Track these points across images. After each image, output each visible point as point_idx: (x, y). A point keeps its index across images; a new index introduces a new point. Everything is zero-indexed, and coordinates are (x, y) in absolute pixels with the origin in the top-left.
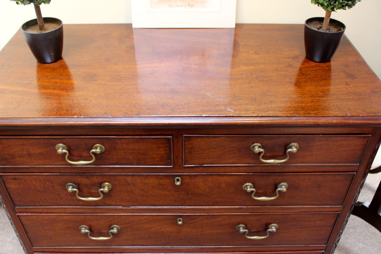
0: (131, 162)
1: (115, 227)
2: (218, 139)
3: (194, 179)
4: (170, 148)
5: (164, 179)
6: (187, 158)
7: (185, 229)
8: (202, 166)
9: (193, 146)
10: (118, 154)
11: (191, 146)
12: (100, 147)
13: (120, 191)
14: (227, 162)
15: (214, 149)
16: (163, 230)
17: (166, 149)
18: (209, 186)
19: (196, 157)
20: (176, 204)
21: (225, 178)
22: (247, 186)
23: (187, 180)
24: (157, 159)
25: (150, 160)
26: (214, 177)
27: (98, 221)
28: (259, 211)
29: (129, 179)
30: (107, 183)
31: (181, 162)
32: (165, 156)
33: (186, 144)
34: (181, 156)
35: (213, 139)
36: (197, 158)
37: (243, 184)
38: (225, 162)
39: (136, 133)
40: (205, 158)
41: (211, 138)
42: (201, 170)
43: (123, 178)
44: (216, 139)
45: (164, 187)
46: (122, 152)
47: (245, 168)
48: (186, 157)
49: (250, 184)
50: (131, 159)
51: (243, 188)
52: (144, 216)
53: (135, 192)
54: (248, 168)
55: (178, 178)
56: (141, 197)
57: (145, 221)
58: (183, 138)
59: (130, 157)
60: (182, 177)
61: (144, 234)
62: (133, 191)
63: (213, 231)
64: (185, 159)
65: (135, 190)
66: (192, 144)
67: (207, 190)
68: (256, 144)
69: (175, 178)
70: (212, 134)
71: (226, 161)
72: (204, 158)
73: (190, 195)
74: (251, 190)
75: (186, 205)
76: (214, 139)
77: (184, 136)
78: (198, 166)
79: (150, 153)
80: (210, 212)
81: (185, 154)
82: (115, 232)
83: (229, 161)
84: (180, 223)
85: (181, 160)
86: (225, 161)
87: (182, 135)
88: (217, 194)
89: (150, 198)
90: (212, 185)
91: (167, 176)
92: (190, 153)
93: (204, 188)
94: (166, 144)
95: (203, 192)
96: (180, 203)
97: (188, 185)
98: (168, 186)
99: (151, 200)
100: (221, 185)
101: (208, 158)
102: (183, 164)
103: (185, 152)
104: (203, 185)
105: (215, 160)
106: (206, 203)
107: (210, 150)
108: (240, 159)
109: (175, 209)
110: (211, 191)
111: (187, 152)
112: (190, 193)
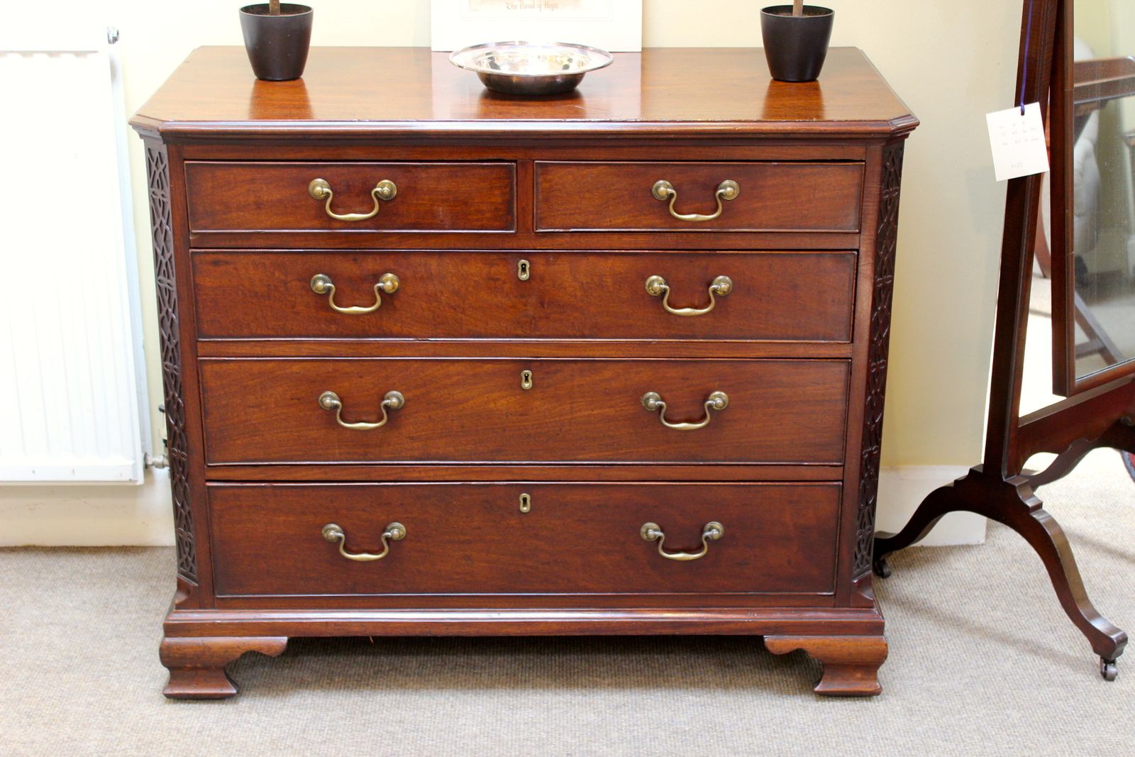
0: (442, 221)
1: (394, 396)
2: (595, 171)
3: (552, 264)
4: (512, 189)
5: (497, 264)
6: (541, 213)
7: (538, 403)
8: (568, 232)
9: (552, 186)
10: (420, 202)
11: (548, 185)
12: (390, 184)
13: (412, 296)
14: (613, 222)
15: (588, 191)
16: (492, 405)
17: (504, 190)
18: (582, 284)
19: (558, 210)
20: (519, 332)
21: (611, 262)
22: (653, 281)
23: (541, 268)
24: (488, 215)
25: (475, 217)
26: (591, 259)
27: (361, 377)
28: (685, 353)
29: (433, 263)
30: (390, 275)
31: (530, 223)
32: (501, 206)
33: (540, 180)
34: (530, 207)
35: (586, 171)
36: (559, 213)
37: (645, 279)
38: (609, 223)
39: (455, 158)
40: (574, 214)
41: (583, 168)
42: (568, 242)
43: (422, 260)
45: (497, 284)
46: (427, 197)
47: (650, 238)
48: (539, 211)
49: (660, 278)
50: (441, 214)
51: (647, 288)
52: (456, 364)
53: (443, 298)
54: (652, 237)
55: (524, 261)
56: (452, 310)
57: (455, 378)
58: (535, 166)
59: (441, 209)
60: (534, 259)
61: (452, 420)
62: (439, 295)
63: (595, 412)
64: (537, 213)
65: (442, 293)
66: (550, 181)
67: (579, 294)
68: (661, 182)
69: (518, 262)
70: (584, 159)
71: (610, 221)
72: (572, 212)
73: (546, 306)
74: (661, 290)
75: (538, 333)
76: (588, 170)
77: (536, 163)
78: (561, 231)
79: (476, 201)
80: (586, 354)
81: (537, 202)
82: (394, 403)
84: (527, 385)
85: (531, 217)
86: (608, 220)
87: (534, 161)
88: (599, 303)
89: (469, 313)
90: (588, 280)
91: (503, 256)
92: (546, 200)
93: (573, 287)
94: (506, 181)
95: (571, 300)
96: (526, 329)
97: (542, 280)
98: (504, 282)
99: (472, 320)
100: (604, 279)
101: (579, 214)
102: (535, 225)
103: (537, 199)
104: (570, 280)
105: (591, 217)
106: (577, 328)
107: (582, 196)
108: (637, 217)
109: (517, 344)
110: (587, 296)
111: (540, 197)
112: (547, 300)
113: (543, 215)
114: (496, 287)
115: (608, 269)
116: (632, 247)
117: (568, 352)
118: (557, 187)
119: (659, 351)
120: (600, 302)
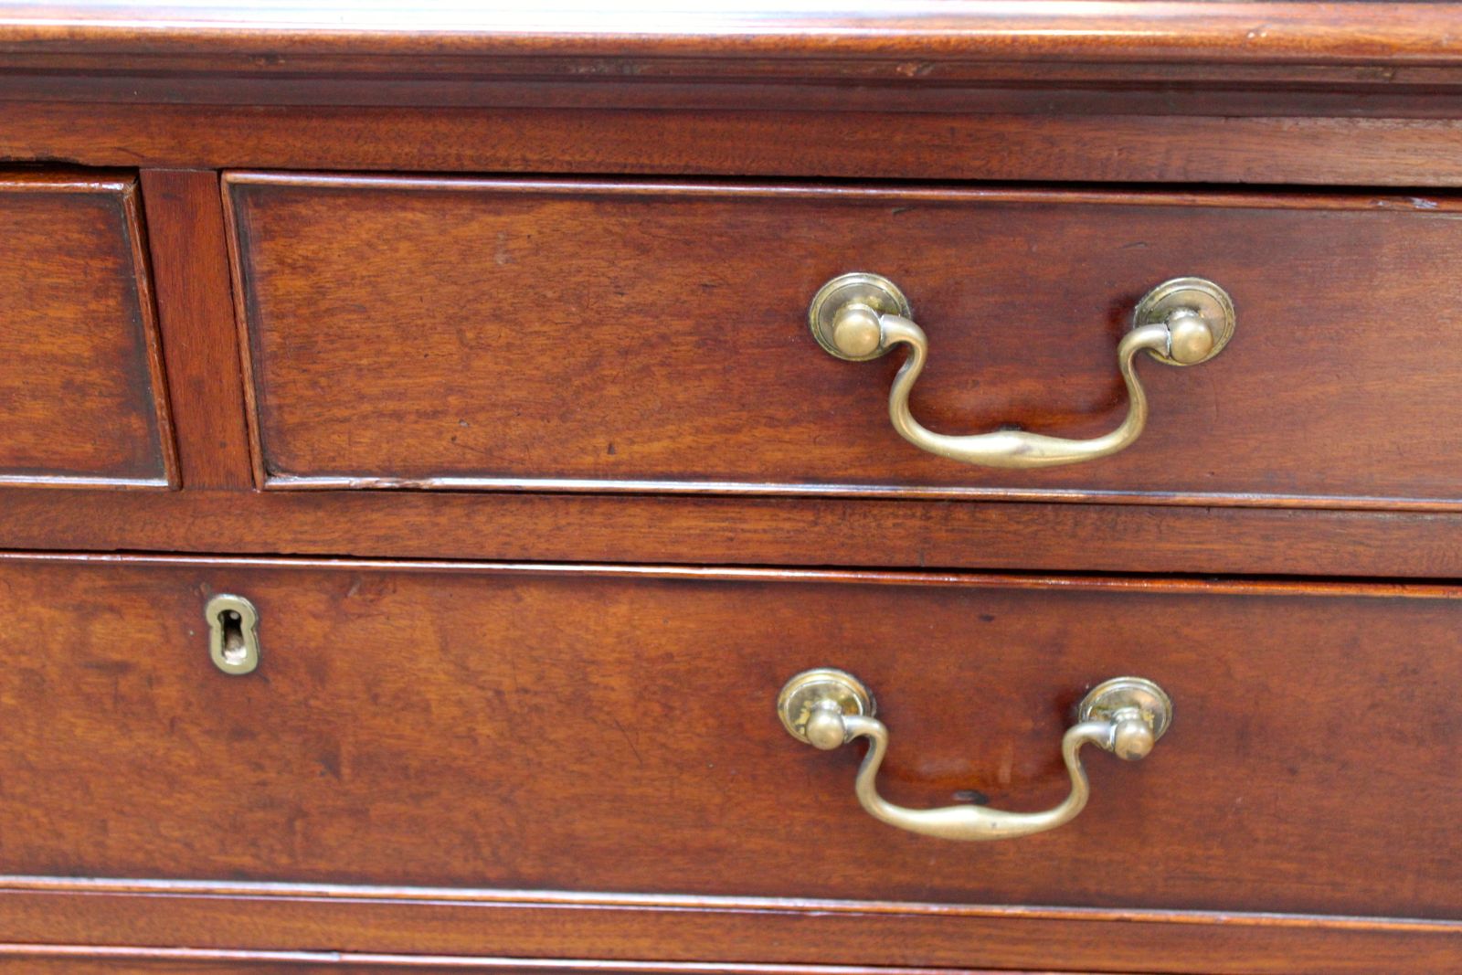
2: (524, 223)
3: (360, 616)
5: (111, 609)
6: (280, 407)
8: (418, 490)
9: (321, 291)
11: (300, 284)
14: (623, 453)
15: (497, 317)
17: (93, 306)
18: (499, 693)
19: (361, 397)
20: (247, 861)
21: (621, 609)
22: (814, 693)
23: (308, 627)
24: (38, 411)
26: (533, 598)
28: (941, 954)
31: (236, 450)
32: (94, 376)
33: (260, 263)
34: (229, 379)
35: (483, 225)
36: (367, 407)
37: (779, 683)
38: (605, 457)
40: (435, 414)
41: (466, 209)
42: (417, 531)
44: (503, 219)
45: (127, 684)
47: (788, 523)
48: (272, 400)
49: (845, 683)
51: (784, 715)
54: (809, 516)
55: (228, 600)
58: (227, 199)
60: (273, 593)
64: (263, 410)
66: (308, 268)
67: (485, 730)
68: (852, 280)
69: (203, 601)
71: (611, 449)
72: (427, 405)
73: (346, 772)
74: (848, 733)
75: (324, 865)
76: (491, 219)
77: (233, 186)
78: (387, 485)
80: (530, 946)
81: (258, 361)
83: (636, 448)
85: (239, 421)
86: (601, 441)
87: (220, 171)
88: (576, 768)
89: (20, 789)
90: (524, 680)
91: (135, 579)
92: (304, 352)
93: (460, 702)
94: (96, 264)
95: (455, 751)
96: (272, 850)
97: (319, 669)
98: (152, 680)
99: (36, 812)
100: (595, 679)
101: (464, 413)
102: (257, 460)
103: (255, 345)
104: (443, 677)
105: (519, 428)
106: (486, 851)
107: (470, 335)
108: (734, 430)
109: (239, 905)
110: (522, 740)
111: (271, 339)
112: (346, 750)
113: (291, 420)
114: (118, 698)
115: (610, 640)
116: (719, 552)
117: (456, 939)
118: (342, 293)
119: (839, 944)
120: (579, 760)
